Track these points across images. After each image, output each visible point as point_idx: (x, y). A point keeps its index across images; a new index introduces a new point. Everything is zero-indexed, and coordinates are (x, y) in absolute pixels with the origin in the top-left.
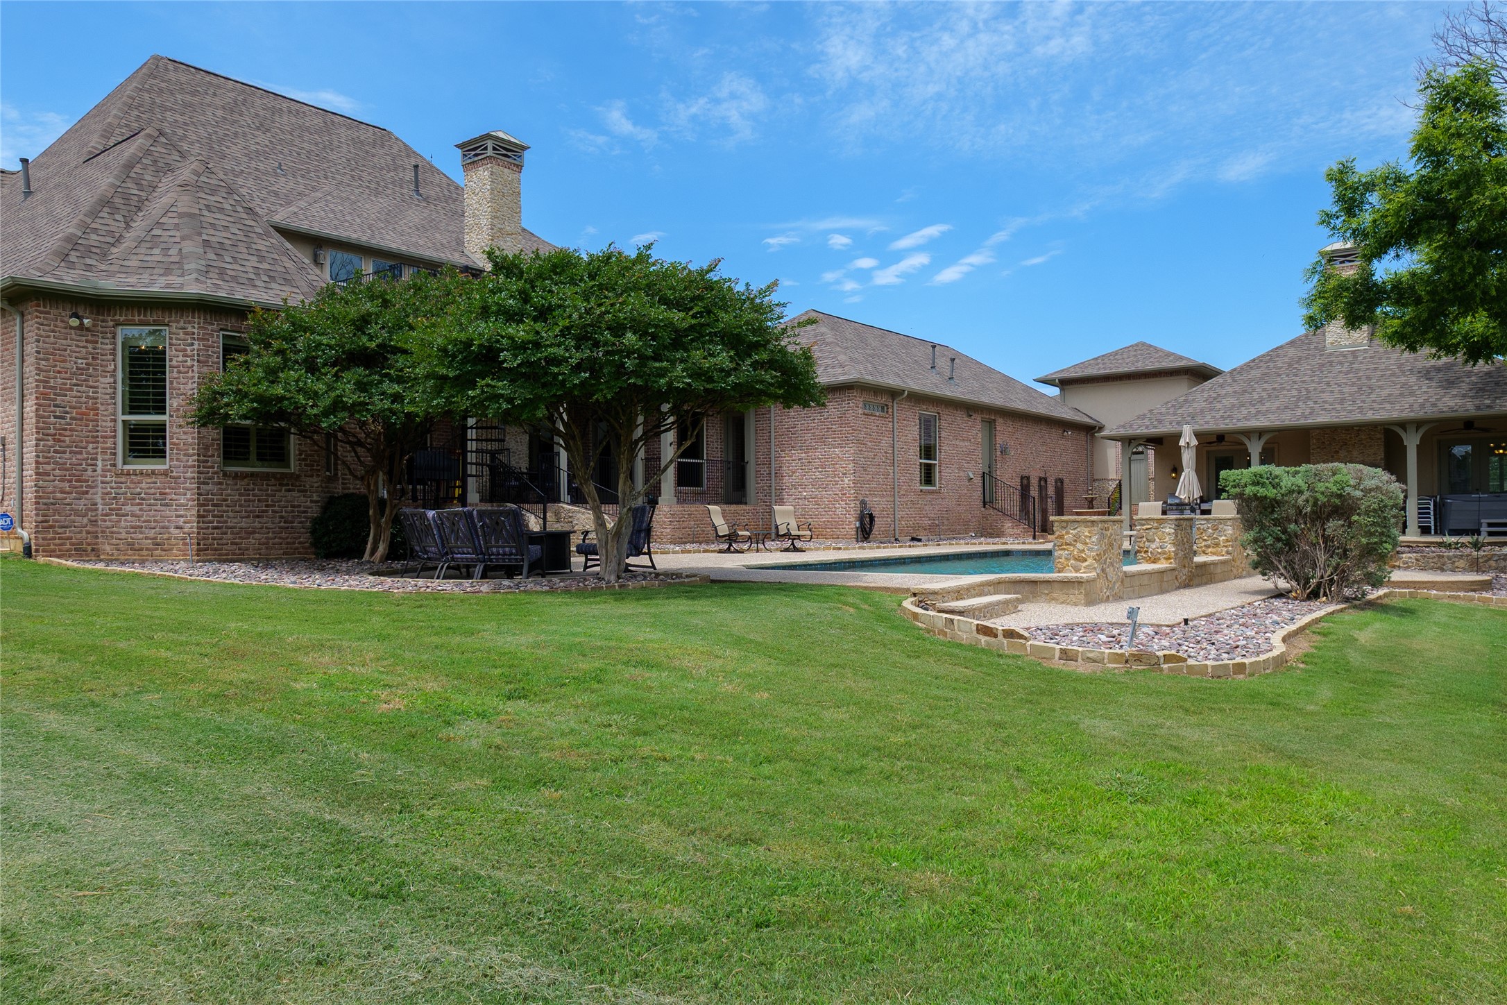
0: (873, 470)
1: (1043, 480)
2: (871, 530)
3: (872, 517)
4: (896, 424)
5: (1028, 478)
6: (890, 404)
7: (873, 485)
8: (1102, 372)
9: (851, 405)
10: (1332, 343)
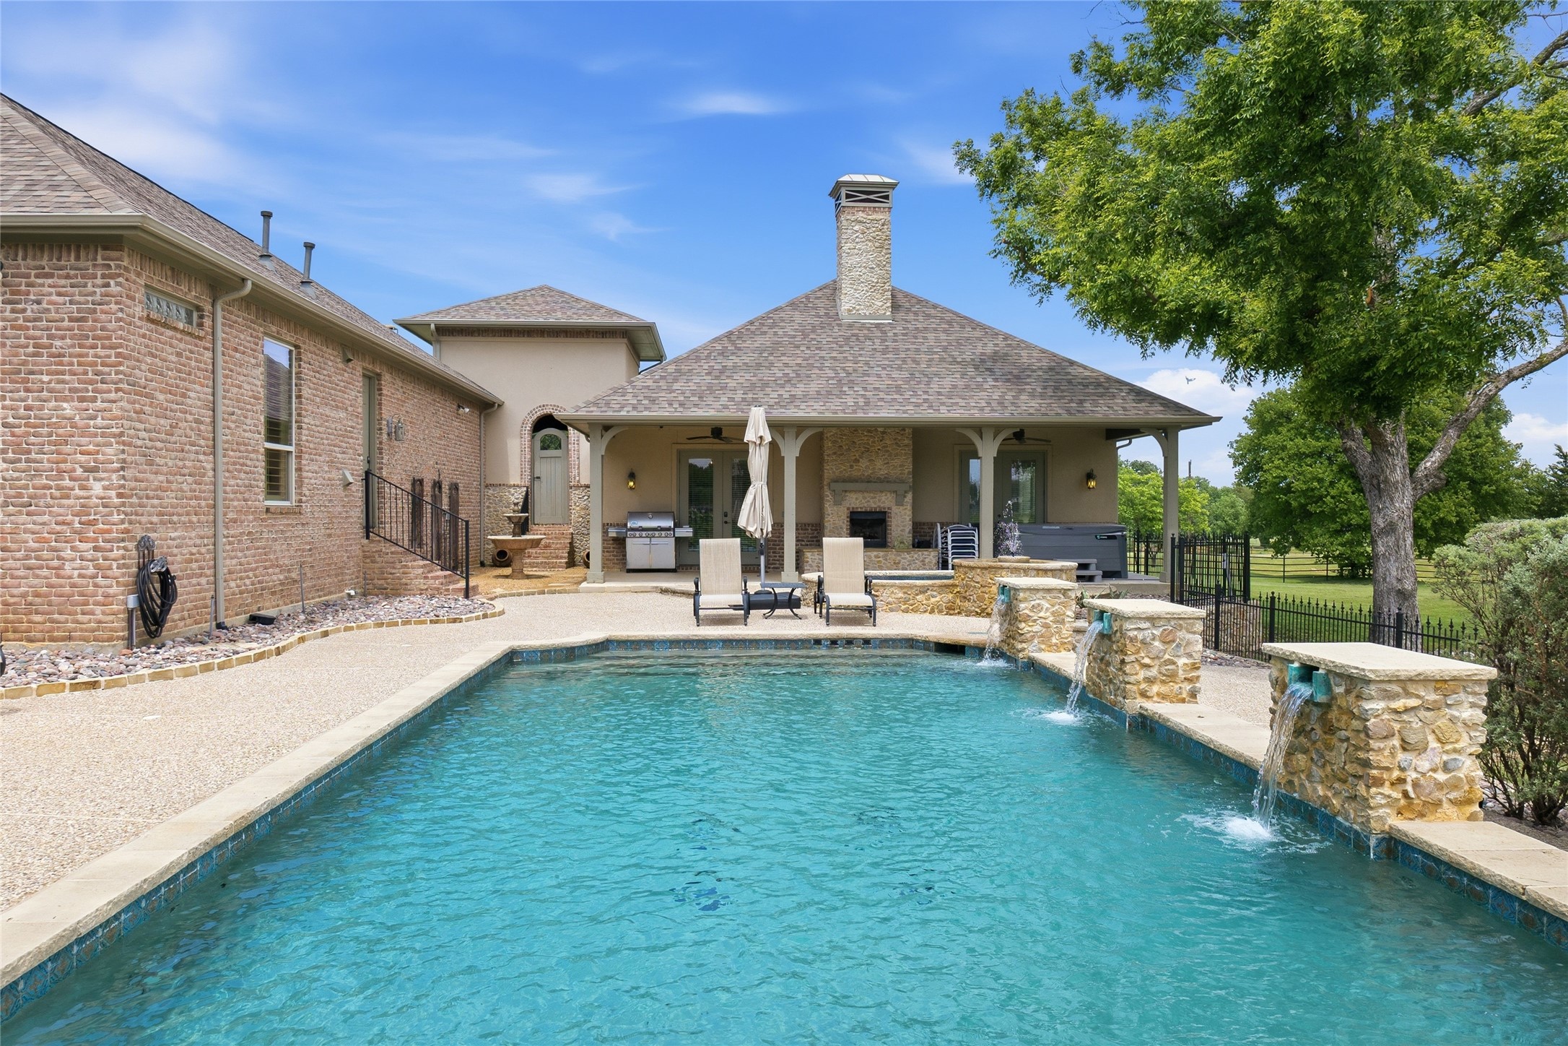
0: (167, 461)
1: (437, 485)
2: (166, 608)
3: (166, 579)
4: (220, 358)
5: (421, 481)
6: (208, 307)
7: (170, 498)
8: (503, 320)
9: (114, 289)
10: (849, 310)
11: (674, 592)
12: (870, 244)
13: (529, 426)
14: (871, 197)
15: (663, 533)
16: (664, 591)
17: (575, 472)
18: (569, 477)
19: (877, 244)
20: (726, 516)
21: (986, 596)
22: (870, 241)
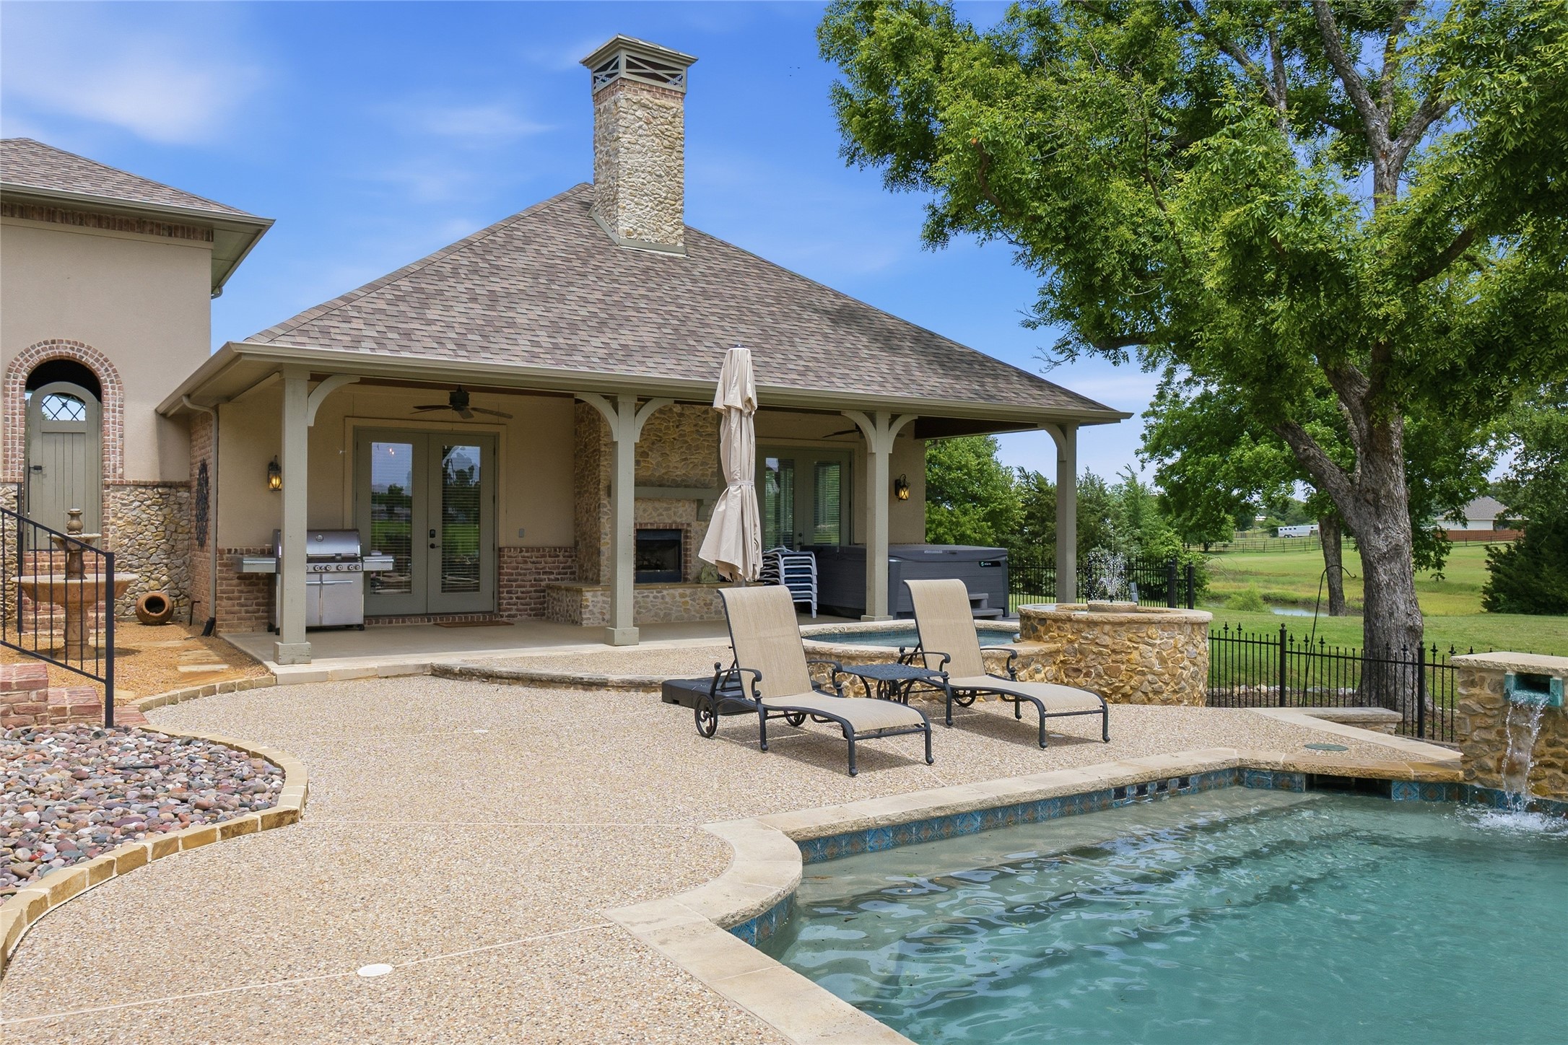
10: (629, 234)
11: (489, 677)
12: (657, 141)
13: (22, 377)
14: (660, 72)
15: (345, 566)
16: (443, 672)
17: (113, 460)
18: (103, 467)
19: (666, 143)
20: (433, 536)
21: (1123, 667)
22: (657, 136)
